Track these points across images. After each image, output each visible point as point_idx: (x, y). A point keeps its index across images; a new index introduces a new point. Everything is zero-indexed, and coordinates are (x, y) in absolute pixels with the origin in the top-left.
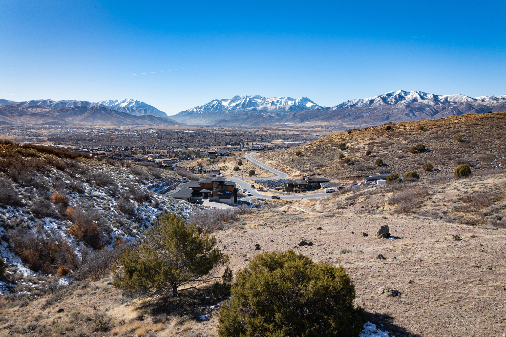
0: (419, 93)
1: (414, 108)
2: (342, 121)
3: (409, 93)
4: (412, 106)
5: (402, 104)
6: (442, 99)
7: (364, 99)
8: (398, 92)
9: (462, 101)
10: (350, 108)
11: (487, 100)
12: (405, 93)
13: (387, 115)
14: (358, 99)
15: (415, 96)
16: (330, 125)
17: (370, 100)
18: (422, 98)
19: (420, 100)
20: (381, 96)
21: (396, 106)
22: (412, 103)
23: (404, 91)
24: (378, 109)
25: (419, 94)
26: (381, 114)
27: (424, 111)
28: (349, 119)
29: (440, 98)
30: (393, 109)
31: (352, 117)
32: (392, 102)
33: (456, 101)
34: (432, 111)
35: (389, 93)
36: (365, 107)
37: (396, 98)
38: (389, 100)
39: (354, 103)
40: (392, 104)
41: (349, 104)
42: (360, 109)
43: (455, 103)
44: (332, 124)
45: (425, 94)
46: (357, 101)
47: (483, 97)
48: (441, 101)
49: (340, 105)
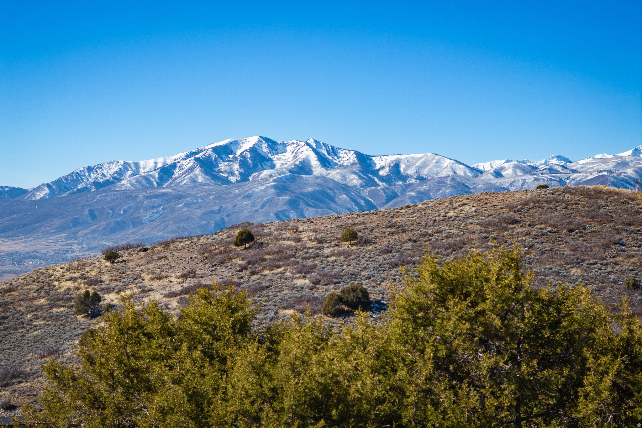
0: (314, 145)
1: (303, 194)
2: (67, 238)
3: (284, 145)
4: (293, 187)
5: (265, 180)
6: (383, 168)
7: (142, 163)
8: (252, 141)
9: (440, 175)
10: (96, 193)
11: (508, 172)
12: (273, 145)
13: (218, 217)
14: (122, 162)
15: (302, 156)
16: (26, 250)
17: (159, 165)
18: (325, 162)
19: (318, 169)
20: (195, 153)
21: (246, 186)
22: (294, 178)
23: (267, 140)
24: (189, 195)
25: (314, 150)
26: (199, 213)
27: (333, 205)
28: (93, 232)
29: (378, 163)
30: (237, 196)
31: (103, 224)
32: (233, 174)
33: (425, 173)
34: (357, 204)
35: (222, 143)
36: (146, 188)
37: (243, 163)
38: (223, 166)
39: (108, 177)
40: (233, 179)
41: (91, 180)
42: (128, 196)
43: (421, 179)
44: (34, 248)
45: (334, 151)
46: (116, 169)
47: (498, 163)
48: (381, 173)
49: (58, 182)
